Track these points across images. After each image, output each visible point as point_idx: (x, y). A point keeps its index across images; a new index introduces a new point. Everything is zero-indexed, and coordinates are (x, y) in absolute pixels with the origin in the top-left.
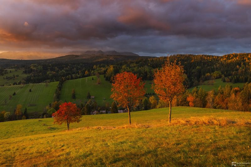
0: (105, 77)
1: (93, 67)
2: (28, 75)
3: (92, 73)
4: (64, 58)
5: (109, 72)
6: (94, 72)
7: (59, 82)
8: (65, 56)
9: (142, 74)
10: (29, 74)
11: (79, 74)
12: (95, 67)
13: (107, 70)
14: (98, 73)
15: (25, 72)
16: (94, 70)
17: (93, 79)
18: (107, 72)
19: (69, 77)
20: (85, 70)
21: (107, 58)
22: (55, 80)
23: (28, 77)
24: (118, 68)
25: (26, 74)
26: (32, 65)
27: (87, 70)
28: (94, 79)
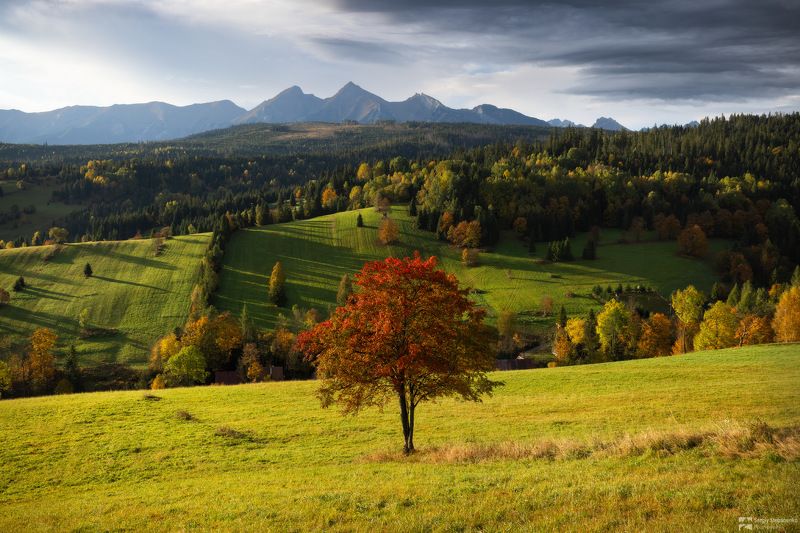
0: (413, 212)
1: (354, 175)
2: (78, 208)
3: (355, 198)
4: (225, 137)
5: (431, 189)
6: (362, 192)
7: (210, 234)
8: (226, 130)
9: (584, 199)
10: (80, 203)
11: (294, 203)
12: (362, 170)
13: (421, 182)
14: (383, 195)
15: (62, 197)
16: (361, 184)
17: (360, 223)
18: (421, 193)
19: (254, 213)
20: (323, 186)
21: (411, 137)
22: (190, 227)
23: (74, 215)
24: (471, 171)
25: (67, 203)
26: (90, 163)
27: (329, 185)
28: (366, 220)
